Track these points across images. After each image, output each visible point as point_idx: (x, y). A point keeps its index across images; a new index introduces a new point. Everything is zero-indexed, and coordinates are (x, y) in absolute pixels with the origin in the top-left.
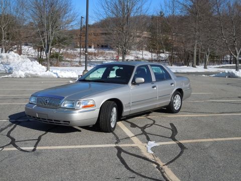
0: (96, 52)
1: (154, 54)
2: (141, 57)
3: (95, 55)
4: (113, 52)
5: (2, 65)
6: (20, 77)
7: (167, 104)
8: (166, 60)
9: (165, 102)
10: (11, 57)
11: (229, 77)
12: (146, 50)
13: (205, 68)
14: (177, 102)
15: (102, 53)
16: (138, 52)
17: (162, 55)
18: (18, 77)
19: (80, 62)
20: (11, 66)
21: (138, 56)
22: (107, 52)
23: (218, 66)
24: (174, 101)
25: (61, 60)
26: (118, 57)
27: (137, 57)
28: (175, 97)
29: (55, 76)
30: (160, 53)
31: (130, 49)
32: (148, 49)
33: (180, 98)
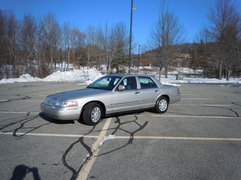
5: (84, 77)
7: (153, 106)
9: (152, 104)
10: (90, 72)
13: (227, 80)
14: (163, 105)
20: (89, 78)
24: (160, 104)
28: (161, 101)
33: (166, 102)
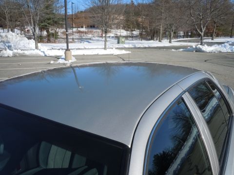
0: (87, 31)
1: (128, 32)
2: (119, 34)
3: (86, 33)
4: (99, 31)
5: (2, 43)
6: (8, 57)
8: (137, 36)
11: (196, 51)
12: (123, 29)
13: (170, 42)
15: (91, 32)
16: (117, 30)
17: (134, 32)
18: (7, 56)
19: (73, 39)
20: (10, 44)
21: (117, 33)
22: (95, 30)
23: (176, 40)
25: (56, 38)
26: (102, 34)
27: (117, 35)
29: (42, 54)
30: (132, 31)
31: (111, 28)
32: (124, 28)
